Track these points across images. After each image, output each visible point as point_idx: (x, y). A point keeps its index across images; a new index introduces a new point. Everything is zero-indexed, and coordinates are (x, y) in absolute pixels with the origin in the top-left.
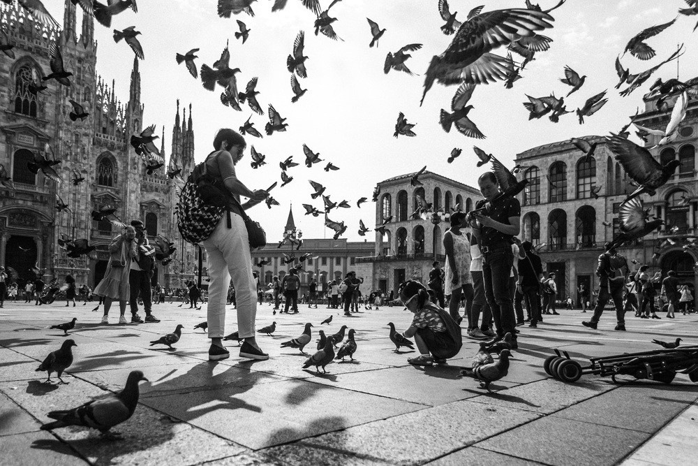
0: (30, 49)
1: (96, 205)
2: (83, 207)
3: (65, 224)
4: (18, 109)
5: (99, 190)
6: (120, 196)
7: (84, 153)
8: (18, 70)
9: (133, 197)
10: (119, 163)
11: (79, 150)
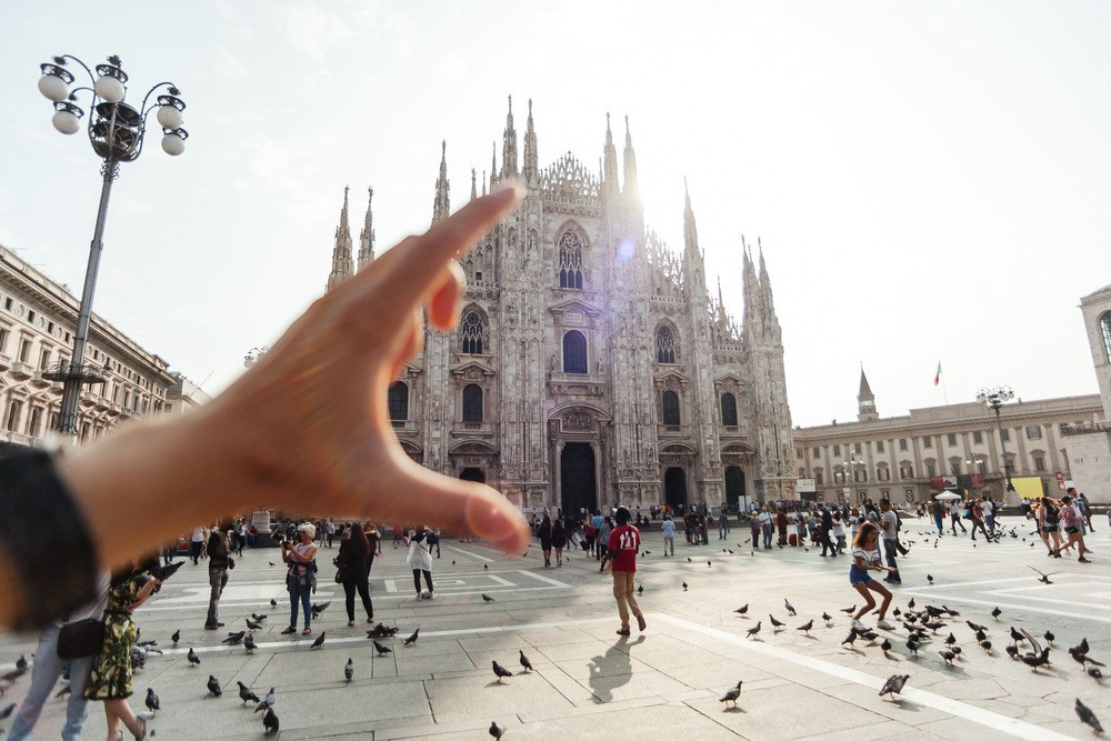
0: (572, 211)
1: (658, 391)
2: (645, 396)
3: (627, 421)
4: (563, 284)
5: (661, 370)
6: (686, 374)
7: (641, 323)
8: (561, 238)
9: (704, 373)
10: (681, 331)
11: (635, 321)
